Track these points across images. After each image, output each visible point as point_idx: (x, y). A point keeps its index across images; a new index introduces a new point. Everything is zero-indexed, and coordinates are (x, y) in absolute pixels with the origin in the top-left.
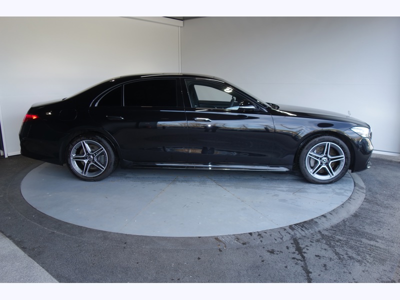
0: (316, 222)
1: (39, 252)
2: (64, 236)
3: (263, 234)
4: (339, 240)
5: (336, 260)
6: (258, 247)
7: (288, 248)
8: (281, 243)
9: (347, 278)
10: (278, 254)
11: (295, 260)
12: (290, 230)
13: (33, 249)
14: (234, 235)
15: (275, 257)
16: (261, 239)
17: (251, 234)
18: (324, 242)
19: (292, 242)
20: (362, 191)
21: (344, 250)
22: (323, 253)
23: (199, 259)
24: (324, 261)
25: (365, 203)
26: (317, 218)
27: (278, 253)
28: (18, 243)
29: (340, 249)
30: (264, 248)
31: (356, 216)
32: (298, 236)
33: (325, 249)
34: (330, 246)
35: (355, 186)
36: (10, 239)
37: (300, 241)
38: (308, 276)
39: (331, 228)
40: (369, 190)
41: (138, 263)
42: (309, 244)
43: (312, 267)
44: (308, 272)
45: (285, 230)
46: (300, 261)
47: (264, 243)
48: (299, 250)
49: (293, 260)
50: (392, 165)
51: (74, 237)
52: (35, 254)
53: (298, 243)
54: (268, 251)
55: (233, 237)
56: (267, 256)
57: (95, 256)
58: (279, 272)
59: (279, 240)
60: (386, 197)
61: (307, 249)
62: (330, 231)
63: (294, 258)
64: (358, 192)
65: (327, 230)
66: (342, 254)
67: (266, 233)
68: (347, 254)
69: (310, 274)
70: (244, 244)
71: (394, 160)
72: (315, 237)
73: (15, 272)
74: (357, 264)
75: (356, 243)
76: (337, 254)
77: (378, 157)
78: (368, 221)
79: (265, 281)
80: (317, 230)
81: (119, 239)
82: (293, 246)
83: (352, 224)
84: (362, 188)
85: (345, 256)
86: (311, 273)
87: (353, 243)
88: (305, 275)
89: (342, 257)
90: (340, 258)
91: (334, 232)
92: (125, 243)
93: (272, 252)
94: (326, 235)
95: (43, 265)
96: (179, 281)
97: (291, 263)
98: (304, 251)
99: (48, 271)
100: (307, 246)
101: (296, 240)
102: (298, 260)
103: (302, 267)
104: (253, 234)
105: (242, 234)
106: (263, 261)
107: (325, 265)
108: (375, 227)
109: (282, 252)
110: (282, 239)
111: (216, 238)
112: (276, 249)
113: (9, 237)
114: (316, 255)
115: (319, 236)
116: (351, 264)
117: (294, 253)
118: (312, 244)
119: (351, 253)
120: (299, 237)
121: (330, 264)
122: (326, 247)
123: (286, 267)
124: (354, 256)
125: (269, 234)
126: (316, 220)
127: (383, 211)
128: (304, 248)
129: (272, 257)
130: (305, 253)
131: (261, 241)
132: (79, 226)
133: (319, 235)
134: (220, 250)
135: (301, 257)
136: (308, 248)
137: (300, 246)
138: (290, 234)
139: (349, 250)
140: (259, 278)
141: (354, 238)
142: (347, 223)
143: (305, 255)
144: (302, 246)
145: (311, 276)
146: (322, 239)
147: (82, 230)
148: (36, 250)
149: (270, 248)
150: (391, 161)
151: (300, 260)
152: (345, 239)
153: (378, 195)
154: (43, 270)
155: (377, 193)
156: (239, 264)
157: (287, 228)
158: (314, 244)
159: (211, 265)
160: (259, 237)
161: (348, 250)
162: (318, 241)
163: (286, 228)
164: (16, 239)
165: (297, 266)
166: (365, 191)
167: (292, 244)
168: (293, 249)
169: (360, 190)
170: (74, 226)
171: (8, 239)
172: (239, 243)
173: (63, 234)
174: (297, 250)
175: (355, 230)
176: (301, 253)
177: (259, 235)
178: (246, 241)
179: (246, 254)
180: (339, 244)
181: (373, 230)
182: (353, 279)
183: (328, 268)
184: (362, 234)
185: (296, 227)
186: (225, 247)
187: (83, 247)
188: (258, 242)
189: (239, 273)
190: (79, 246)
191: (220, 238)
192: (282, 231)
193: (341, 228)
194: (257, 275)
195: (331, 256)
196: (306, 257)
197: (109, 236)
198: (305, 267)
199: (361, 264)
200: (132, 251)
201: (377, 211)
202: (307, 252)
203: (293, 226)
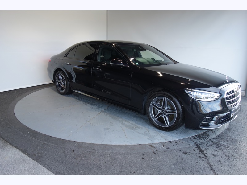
0: (207, 134)
1: (39, 157)
2: (52, 145)
4: (223, 145)
5: (225, 157)
6: (177, 150)
7: (194, 150)
8: (190, 148)
9: (234, 169)
11: (201, 158)
12: (193, 139)
14: (161, 143)
15: (188, 156)
17: (171, 142)
18: (215, 146)
19: (196, 146)
21: (228, 151)
22: (216, 153)
23: (143, 158)
24: (218, 158)
27: (190, 154)
28: (24, 151)
29: (226, 151)
30: (180, 151)
31: (228, 129)
32: (199, 143)
33: (217, 151)
34: (218, 148)
36: (17, 149)
37: (200, 146)
38: (211, 167)
39: (216, 137)
41: (105, 162)
42: (206, 148)
43: (212, 162)
44: (211, 166)
46: (204, 159)
47: (180, 147)
49: (200, 158)
51: (59, 146)
52: (37, 158)
54: (183, 153)
55: (160, 144)
56: (184, 156)
57: (77, 158)
58: (193, 165)
60: (242, 118)
61: (206, 151)
62: (216, 139)
63: (200, 157)
65: (214, 139)
66: (227, 153)
67: (179, 141)
68: (230, 153)
70: (168, 148)
72: (208, 143)
73: (27, 171)
74: (237, 159)
75: (233, 146)
76: (224, 153)
78: (236, 133)
79: (186, 173)
80: (209, 138)
81: (89, 147)
82: (197, 149)
83: (228, 134)
86: (213, 166)
88: (209, 167)
89: (228, 155)
91: (219, 140)
92: (94, 149)
93: (186, 153)
94: (215, 142)
95: (44, 165)
96: (134, 173)
97: (199, 160)
98: (204, 152)
99: (49, 169)
101: (198, 145)
102: (203, 158)
103: (206, 162)
104: (172, 142)
105: (165, 142)
106: (182, 159)
107: (220, 161)
108: (241, 136)
109: (192, 153)
110: (189, 145)
112: (188, 151)
113: (16, 147)
114: (212, 155)
117: (199, 153)
118: (208, 147)
119: (232, 152)
121: (222, 160)
122: (217, 149)
123: (197, 163)
124: (235, 154)
125: (181, 142)
127: (243, 126)
128: (204, 150)
130: (205, 153)
131: (178, 146)
132: (61, 139)
133: (210, 142)
134: (155, 153)
135: (204, 156)
136: (207, 150)
137: (202, 149)
139: (230, 151)
140: (183, 170)
141: (231, 143)
142: (224, 134)
143: (206, 154)
144: (203, 149)
146: (213, 144)
147: (63, 141)
148: (36, 155)
149: (184, 151)
152: (227, 144)
154: (45, 169)
156: (168, 162)
159: (151, 162)
160: (176, 144)
162: (211, 145)
163: (191, 138)
164: (21, 148)
165: (203, 162)
168: (198, 151)
170: (57, 139)
171: (15, 148)
172: (165, 148)
173: (51, 144)
174: (200, 152)
175: (231, 138)
176: (203, 153)
177: (176, 142)
178: (169, 147)
179: (170, 155)
180: (224, 147)
181: (241, 138)
182: (238, 169)
183: (222, 162)
184: (235, 141)
185: (196, 137)
186: (157, 151)
187: (67, 153)
188: (176, 147)
189: (170, 167)
190: (64, 152)
191: (153, 145)
192: (189, 140)
193: (222, 137)
194: (181, 168)
195: (221, 155)
196: (207, 156)
197: (82, 145)
198: (208, 162)
199: (240, 160)
200: (100, 154)
201: (240, 126)
202: (206, 152)
203: (195, 137)
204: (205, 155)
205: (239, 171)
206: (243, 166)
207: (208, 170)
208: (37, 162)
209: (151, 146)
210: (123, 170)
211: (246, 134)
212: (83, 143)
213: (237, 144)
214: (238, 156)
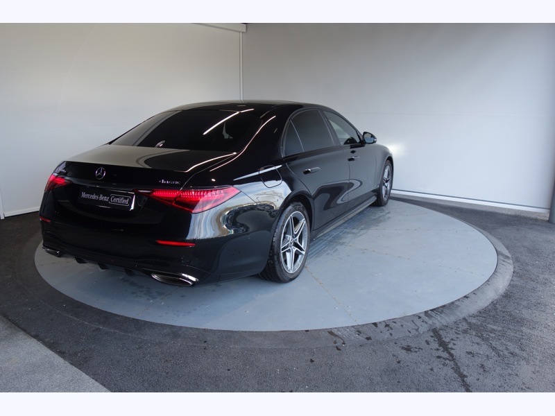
0: (458, 306)
1: (85, 358)
2: (115, 333)
3: (392, 325)
4: (493, 331)
5: (495, 358)
6: (388, 342)
7: (428, 343)
8: (417, 336)
9: (514, 382)
10: (416, 352)
11: (441, 359)
12: (426, 318)
13: (75, 354)
14: (353, 326)
15: (413, 356)
16: (390, 331)
17: (375, 324)
18: (474, 333)
19: (432, 334)
20: (508, 261)
21: (502, 344)
22: (475, 349)
23: (312, 361)
24: (480, 360)
25: (515, 279)
26: (459, 300)
27: (417, 350)
28: (52, 346)
29: (497, 343)
30: (396, 343)
31: (507, 296)
32: (438, 325)
33: (478, 344)
34: (481, 337)
35: (498, 255)
36: (39, 340)
37: (441, 333)
38: (463, 380)
39: (478, 314)
40: (517, 260)
41: (229, 370)
42: (454, 336)
43: (466, 368)
44: (462, 376)
45: (420, 317)
46: (447, 361)
47: (396, 336)
48: (443, 345)
49: (439, 360)
50: (539, 225)
51: (130, 335)
52: (80, 361)
53: (440, 336)
54: (403, 348)
55: (352, 329)
56: (403, 354)
57: (167, 361)
58: (423, 376)
59: (414, 332)
60: (540, 270)
61: (454, 344)
62: (478, 318)
63: (439, 357)
64: (503, 263)
65: (473, 316)
66: (501, 349)
67: (395, 322)
68: (507, 349)
69: (465, 379)
70: (368, 339)
71: (539, 218)
72: (460, 326)
74: (523, 362)
75: (516, 333)
76: (494, 349)
77: (518, 213)
78: (525, 303)
79: (408, 390)
80: (461, 316)
81: (195, 336)
82: (434, 340)
83: (504, 307)
84: (507, 257)
85: (506, 353)
86: (466, 377)
87: (512, 334)
88: (459, 380)
89: (501, 353)
90: (499, 356)
91: (483, 319)
92: (205, 342)
93: (408, 349)
94: (474, 324)
95: (95, 376)
97: (436, 364)
98: (450, 346)
100: (452, 339)
101: (436, 332)
102: (445, 359)
103: (453, 368)
104: (379, 325)
105: (363, 325)
106: (399, 362)
107: (482, 366)
108: (535, 311)
109: (422, 349)
110: (417, 330)
111: (329, 332)
112: (413, 345)
113: (36, 337)
114: (467, 352)
115: (465, 326)
116: (516, 363)
117: (438, 350)
118: (458, 336)
119: (512, 347)
120: (439, 327)
121: (488, 364)
122: (478, 340)
123: (432, 370)
124: (517, 351)
125: (400, 324)
126: (457, 303)
127: (541, 289)
128: (449, 342)
129: (410, 356)
130: (452, 349)
131: (391, 334)
132: (133, 319)
133: (464, 324)
134: (338, 349)
135: (447, 355)
136: (455, 342)
137: (444, 339)
138: (426, 323)
139: (509, 343)
140: (399, 386)
141: (511, 327)
142: (498, 306)
143: (452, 352)
144: (447, 340)
145: (468, 380)
146: (470, 329)
147: (139, 324)
148: (79, 354)
149: (405, 345)
150: (536, 220)
151: (448, 359)
152: (500, 328)
153: (530, 267)
154: (98, 384)
155: (527, 264)
156: (368, 368)
157: (422, 315)
158: (461, 337)
159: (330, 369)
160: (387, 328)
161: (507, 343)
162: (465, 332)
163: (420, 315)
164: (47, 340)
165: (446, 368)
166: (511, 262)
167: (432, 336)
168: (435, 345)
169: (506, 260)
170: (126, 319)
171: (33, 339)
172: (362, 338)
173: (112, 331)
174: (440, 345)
175: (511, 315)
176: (446, 349)
177: (387, 326)
178: (371, 335)
179: (374, 354)
180: (494, 335)
181: (534, 315)
182: (523, 383)
183: (487, 369)
184: (520, 322)
185: (433, 314)
186: (344, 343)
187: (146, 349)
188: (387, 335)
189: (371, 380)
190: (140, 348)
191: (335, 332)
192: (416, 319)
193: (492, 314)
194: (396, 382)
195: (487, 353)
196: (455, 354)
197: (180, 332)
198: (457, 369)
199: (528, 363)
200: (217, 352)
201: (534, 289)
202: (454, 347)
203: (430, 312)
204: (450, 353)
205: (524, 388)
206: (534, 376)
207: (456, 385)
208: (79, 369)
209: (331, 333)
210: (267, 386)
211: (545, 306)
212: (181, 328)
213: (524, 329)
214: (525, 354)
